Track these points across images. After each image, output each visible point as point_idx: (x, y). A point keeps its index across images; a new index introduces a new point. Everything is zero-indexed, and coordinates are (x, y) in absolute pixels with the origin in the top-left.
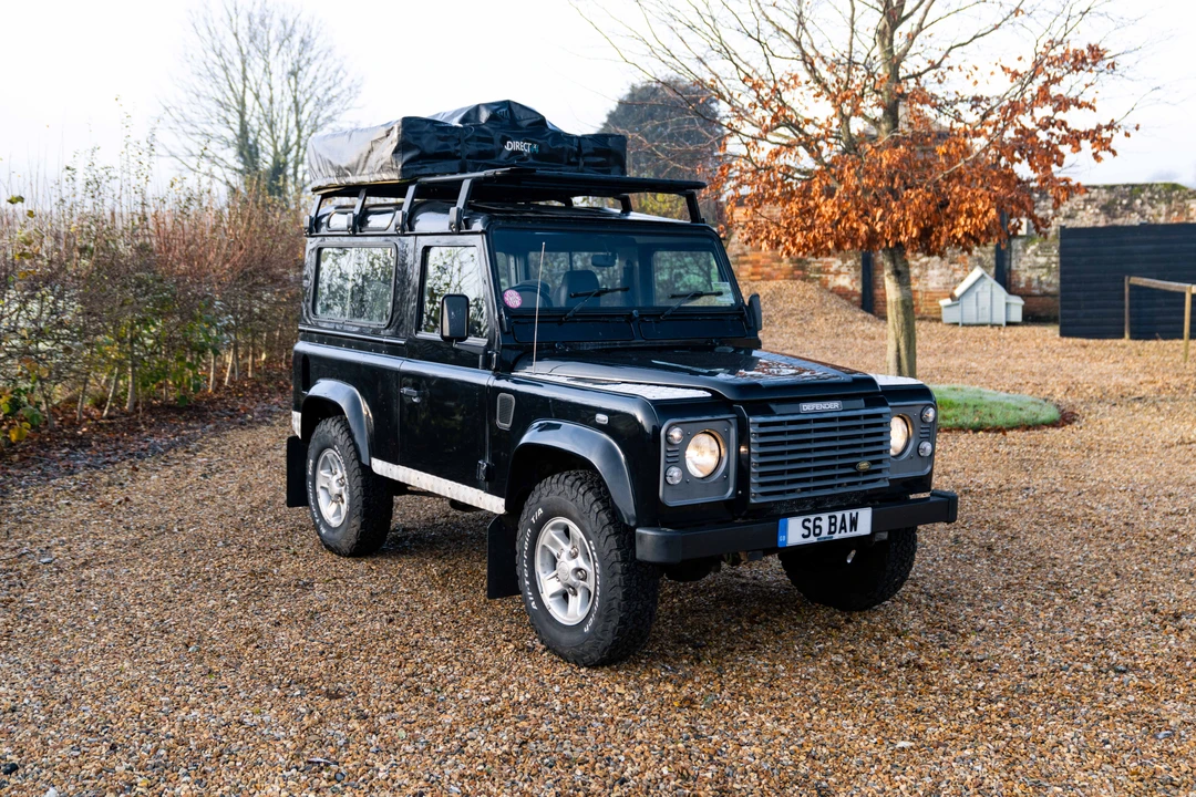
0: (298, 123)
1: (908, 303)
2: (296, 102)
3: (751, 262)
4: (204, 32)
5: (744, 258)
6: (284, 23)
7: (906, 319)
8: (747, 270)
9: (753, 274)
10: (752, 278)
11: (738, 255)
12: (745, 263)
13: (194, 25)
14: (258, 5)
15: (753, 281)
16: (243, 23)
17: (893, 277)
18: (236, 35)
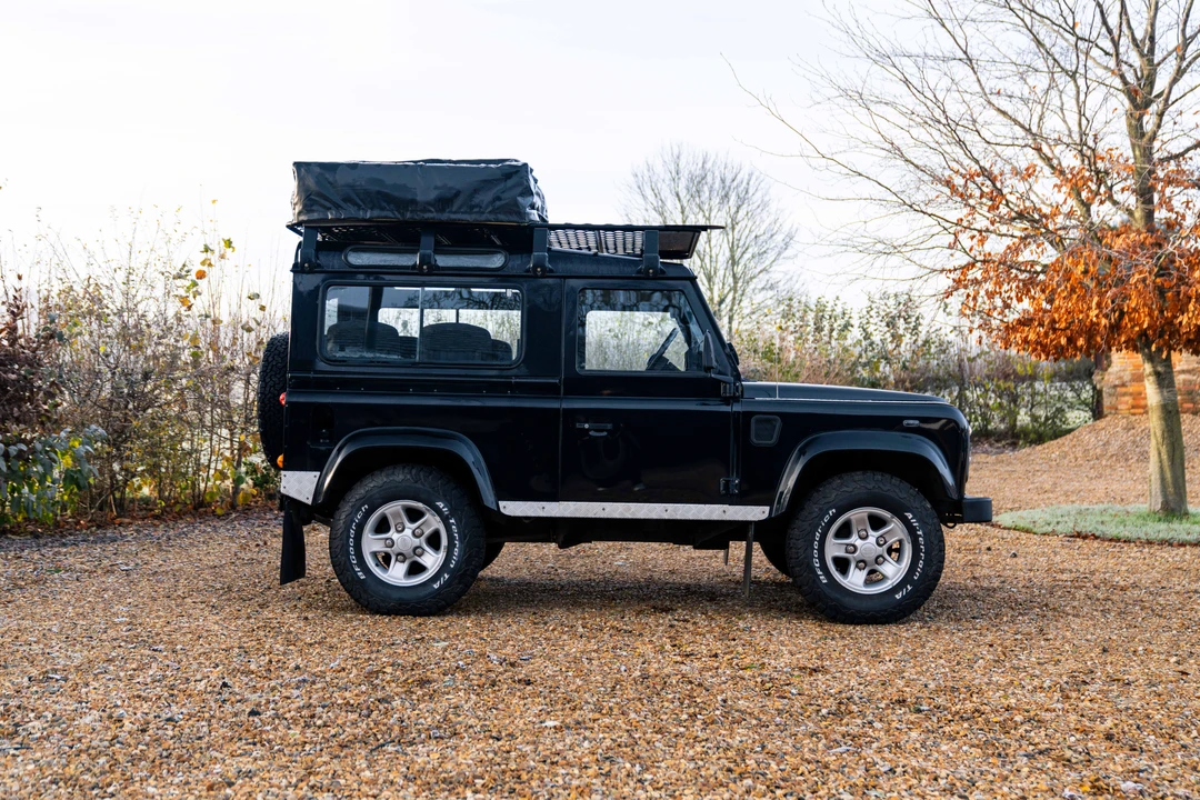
0: (734, 276)
1: (1170, 408)
2: (732, 257)
3: (1131, 394)
4: (649, 193)
5: (1123, 390)
6: (723, 181)
7: (1167, 426)
8: (1127, 403)
9: (1133, 407)
10: (1132, 411)
11: (1115, 386)
12: (1124, 394)
13: (639, 187)
14: (700, 165)
15: (1134, 414)
16: (683, 183)
17: (1152, 378)
18: (678, 195)
